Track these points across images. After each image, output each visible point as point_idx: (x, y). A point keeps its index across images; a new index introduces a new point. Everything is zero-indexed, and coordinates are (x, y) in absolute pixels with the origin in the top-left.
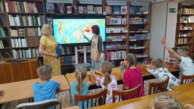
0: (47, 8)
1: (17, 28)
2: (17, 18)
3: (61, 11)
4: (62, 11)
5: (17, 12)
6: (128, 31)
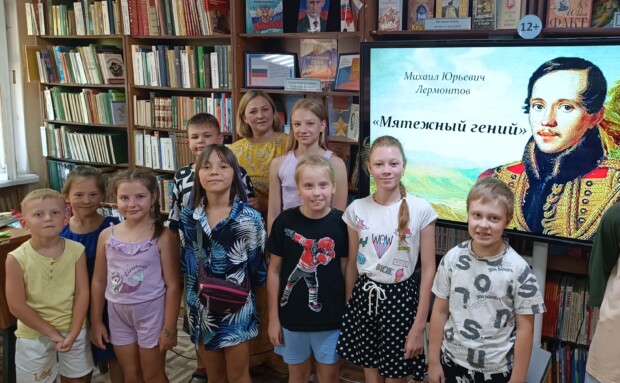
0: (251, 13)
1: (152, 95)
2: (152, 58)
3: (312, 21)
4: (315, 23)
5: (153, 32)
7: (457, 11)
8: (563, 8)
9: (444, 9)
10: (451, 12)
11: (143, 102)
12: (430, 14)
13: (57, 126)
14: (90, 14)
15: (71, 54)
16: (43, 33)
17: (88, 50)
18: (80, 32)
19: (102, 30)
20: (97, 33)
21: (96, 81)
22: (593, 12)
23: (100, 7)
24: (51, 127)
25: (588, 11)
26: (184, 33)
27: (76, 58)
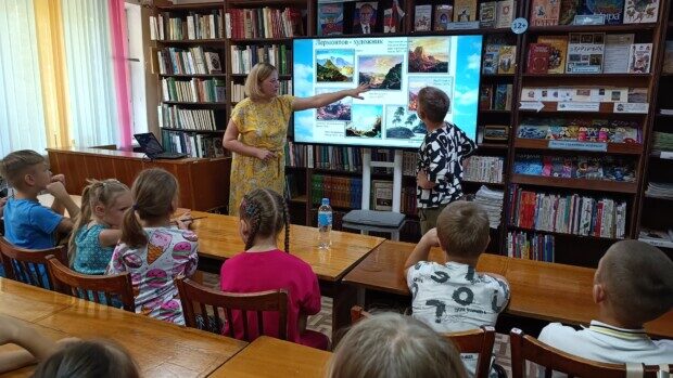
0: (321, 21)
2: (247, 54)
3: (364, 26)
4: (366, 28)
5: (247, 36)
6: (647, 106)
7: (468, 17)
8: (541, 13)
9: (459, 16)
10: (464, 18)
11: (238, 86)
12: (449, 19)
13: (171, 105)
14: (200, 24)
15: (184, 53)
16: (162, 38)
17: (197, 50)
18: (191, 37)
19: (209, 35)
20: (204, 37)
21: (202, 72)
22: (561, 16)
23: (208, 20)
24: (166, 106)
25: (558, 15)
26: (271, 36)
27: (188, 56)
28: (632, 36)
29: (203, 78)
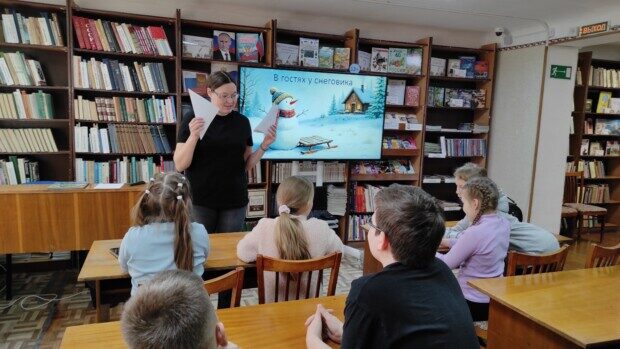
3: (223, 53)
4: (226, 55)
6: (421, 125)
14: (25, 25)
18: (11, 40)
19: (40, 37)
20: (34, 41)
21: (24, 82)
23: (36, 22)
28: (404, 82)
29: (29, 90)
